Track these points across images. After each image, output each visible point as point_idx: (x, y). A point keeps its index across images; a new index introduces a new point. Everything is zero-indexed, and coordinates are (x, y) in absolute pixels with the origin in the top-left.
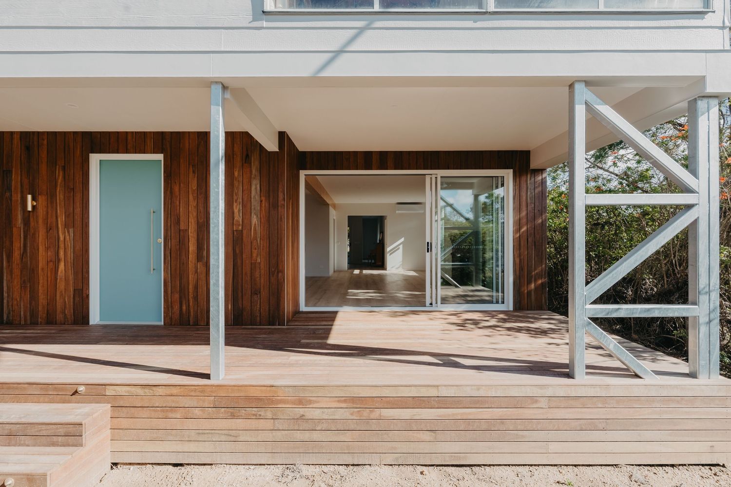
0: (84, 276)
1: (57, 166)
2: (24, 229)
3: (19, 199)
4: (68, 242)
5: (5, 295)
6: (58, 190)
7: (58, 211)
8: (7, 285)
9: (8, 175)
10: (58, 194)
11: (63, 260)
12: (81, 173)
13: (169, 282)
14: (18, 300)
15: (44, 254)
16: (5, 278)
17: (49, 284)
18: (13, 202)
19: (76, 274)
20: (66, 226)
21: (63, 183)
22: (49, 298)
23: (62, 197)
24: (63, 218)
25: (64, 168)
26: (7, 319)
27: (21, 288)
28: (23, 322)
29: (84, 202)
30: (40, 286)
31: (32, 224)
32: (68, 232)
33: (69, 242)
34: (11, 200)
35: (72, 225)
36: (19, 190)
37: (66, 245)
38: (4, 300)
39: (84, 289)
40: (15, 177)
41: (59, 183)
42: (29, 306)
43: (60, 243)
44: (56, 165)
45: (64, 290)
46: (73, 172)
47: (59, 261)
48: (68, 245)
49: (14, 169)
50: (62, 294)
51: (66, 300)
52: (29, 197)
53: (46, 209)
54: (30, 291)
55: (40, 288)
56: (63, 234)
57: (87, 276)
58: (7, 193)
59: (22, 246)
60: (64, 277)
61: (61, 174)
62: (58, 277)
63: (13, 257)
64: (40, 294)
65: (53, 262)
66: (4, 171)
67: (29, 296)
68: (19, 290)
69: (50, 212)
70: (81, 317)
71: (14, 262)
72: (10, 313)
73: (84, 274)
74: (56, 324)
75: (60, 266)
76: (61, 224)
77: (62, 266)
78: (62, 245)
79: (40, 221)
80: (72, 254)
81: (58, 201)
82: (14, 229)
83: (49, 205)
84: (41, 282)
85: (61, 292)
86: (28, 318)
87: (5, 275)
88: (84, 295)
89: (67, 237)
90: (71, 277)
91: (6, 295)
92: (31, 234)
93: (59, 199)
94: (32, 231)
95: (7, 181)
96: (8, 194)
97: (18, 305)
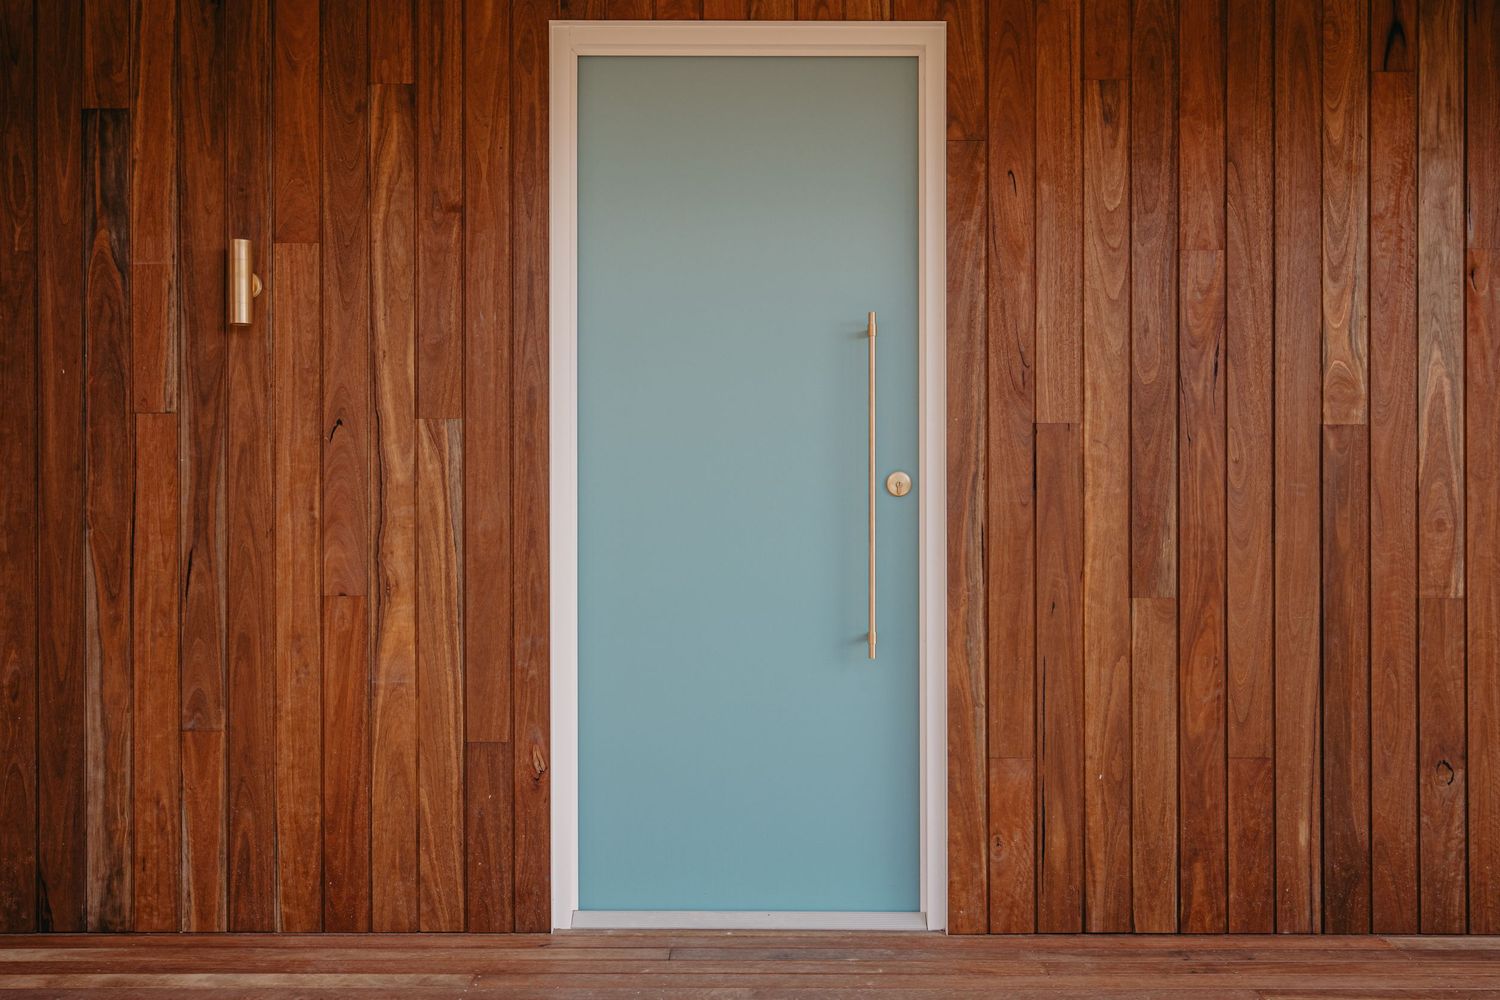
0: (518, 676)
1: (377, 89)
2: (195, 422)
3: (169, 262)
4: (432, 497)
5: (95, 775)
6: (379, 216)
7: (381, 326)
8: (104, 720)
9: (109, 135)
10: (378, 236)
11: (406, 586)
12: (504, 121)
13: (976, 704)
14: (165, 801)
15: (303, 555)
16: (93, 684)
17: (331, 711)
18: (136, 282)
19: (473, 660)
20: (419, 406)
21: (407, 176)
22: (329, 791)
23: (400, 250)
24: (404, 365)
25: (410, 99)
26: (103, 904)
27: (181, 739)
28: (190, 921)
29: (522, 277)
30: (282, 726)
31: (240, 398)
32: (436, 438)
33: (439, 490)
34: (124, 269)
35: (457, 401)
36: (170, 216)
37: (425, 509)
38: (91, 799)
39: (520, 745)
40: (145, 143)
41: (384, 179)
42: (221, 832)
43: (391, 497)
44: (369, 84)
45: (413, 751)
46: (457, 116)
47: (385, 590)
48: (434, 510)
49: (140, 101)
50: (403, 772)
51: (425, 801)
52: (242, 249)
53: (315, 315)
54: (228, 756)
55: (283, 736)
56: (404, 452)
57: (533, 672)
58: (103, 233)
59: (184, 513)
60: (411, 681)
61: (395, 126)
62: (382, 682)
63: (139, 570)
64: (282, 770)
65: (355, 599)
66: (86, 114)
67: (221, 781)
68: (172, 748)
69: (336, 329)
70: (507, 895)
71: (143, 602)
72: (120, 873)
73: (519, 664)
74: (370, 930)
75: (388, 623)
76: (397, 398)
77: (400, 619)
78: (400, 511)
79: (285, 383)
80: (456, 559)
81: (379, 274)
82: (143, 421)
83: (332, 292)
84: (288, 703)
85: (399, 757)
86: (220, 898)
87: (94, 667)
88: (521, 775)
89: (431, 467)
90: (450, 679)
91: (100, 776)
92: (236, 452)
93: (386, 265)
94: (240, 435)
95: (103, 164)
96: (106, 237)
97: (162, 829)
